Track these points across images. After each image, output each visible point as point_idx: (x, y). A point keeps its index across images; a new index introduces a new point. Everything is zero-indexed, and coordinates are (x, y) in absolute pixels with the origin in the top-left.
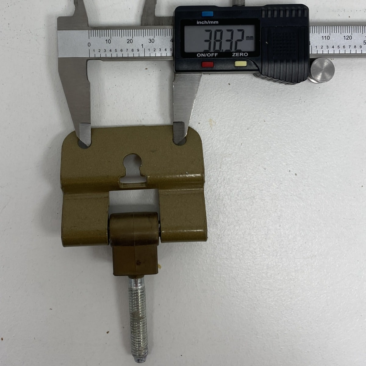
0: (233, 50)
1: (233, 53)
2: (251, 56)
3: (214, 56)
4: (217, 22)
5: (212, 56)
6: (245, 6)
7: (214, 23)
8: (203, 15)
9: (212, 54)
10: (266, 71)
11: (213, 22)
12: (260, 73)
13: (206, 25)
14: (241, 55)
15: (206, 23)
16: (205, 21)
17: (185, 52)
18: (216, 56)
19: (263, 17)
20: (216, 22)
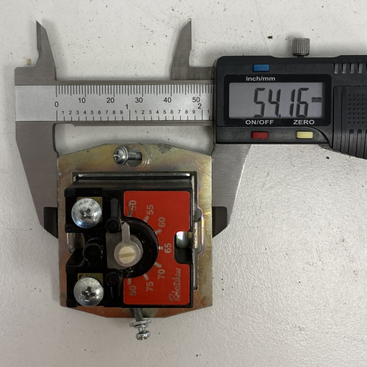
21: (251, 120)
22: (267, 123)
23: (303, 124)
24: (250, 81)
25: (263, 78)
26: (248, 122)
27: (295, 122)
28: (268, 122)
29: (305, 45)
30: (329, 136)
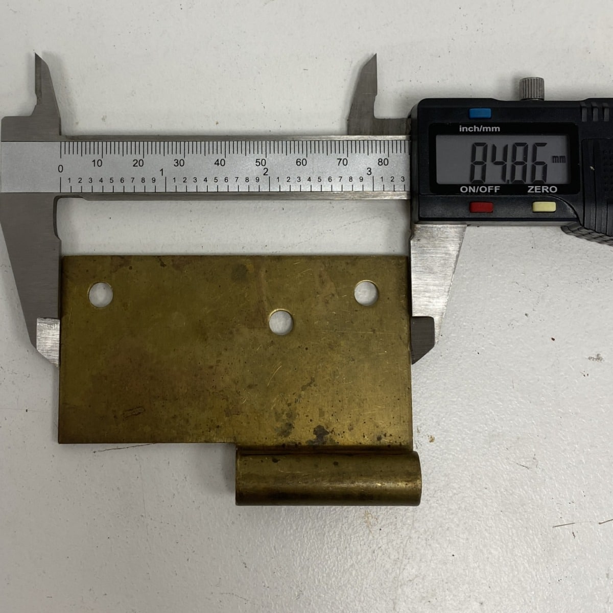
0: (528, 181)
1: (529, 187)
2: (563, 192)
3: (492, 192)
4: (498, 129)
5: (489, 191)
6: (545, 100)
7: (493, 131)
8: (472, 115)
9: (489, 187)
10: (591, 222)
11: (490, 128)
12: (581, 225)
13: (476, 133)
14: (545, 191)
15: (477, 129)
16: (475, 126)
17: (437, 184)
18: (497, 190)
19: (584, 119)
20: (496, 128)
21: (467, 185)
22: (491, 190)
23: (542, 193)
24: (466, 133)
25: (484, 128)
26: (464, 189)
27: (531, 189)
30: (578, 208)
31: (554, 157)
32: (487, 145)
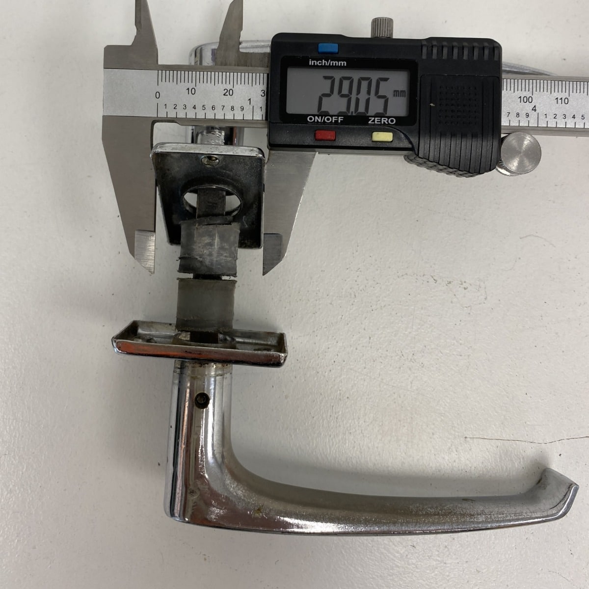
0: (371, 112)
1: (370, 118)
2: (400, 124)
3: (336, 122)
5: (333, 122)
6: (393, 38)
7: (340, 65)
8: (320, 50)
9: (334, 118)
10: (425, 152)
11: (337, 62)
12: (416, 155)
13: (324, 67)
14: (384, 122)
15: (325, 63)
16: (323, 60)
17: (286, 112)
18: (341, 121)
19: (424, 57)
20: (343, 63)
21: (314, 116)
22: (335, 121)
23: (381, 124)
24: (315, 67)
25: (331, 62)
26: (311, 119)
27: (371, 120)
28: (336, 119)
29: (385, 27)
30: (414, 140)
31: (395, 91)
32: (335, 79)
